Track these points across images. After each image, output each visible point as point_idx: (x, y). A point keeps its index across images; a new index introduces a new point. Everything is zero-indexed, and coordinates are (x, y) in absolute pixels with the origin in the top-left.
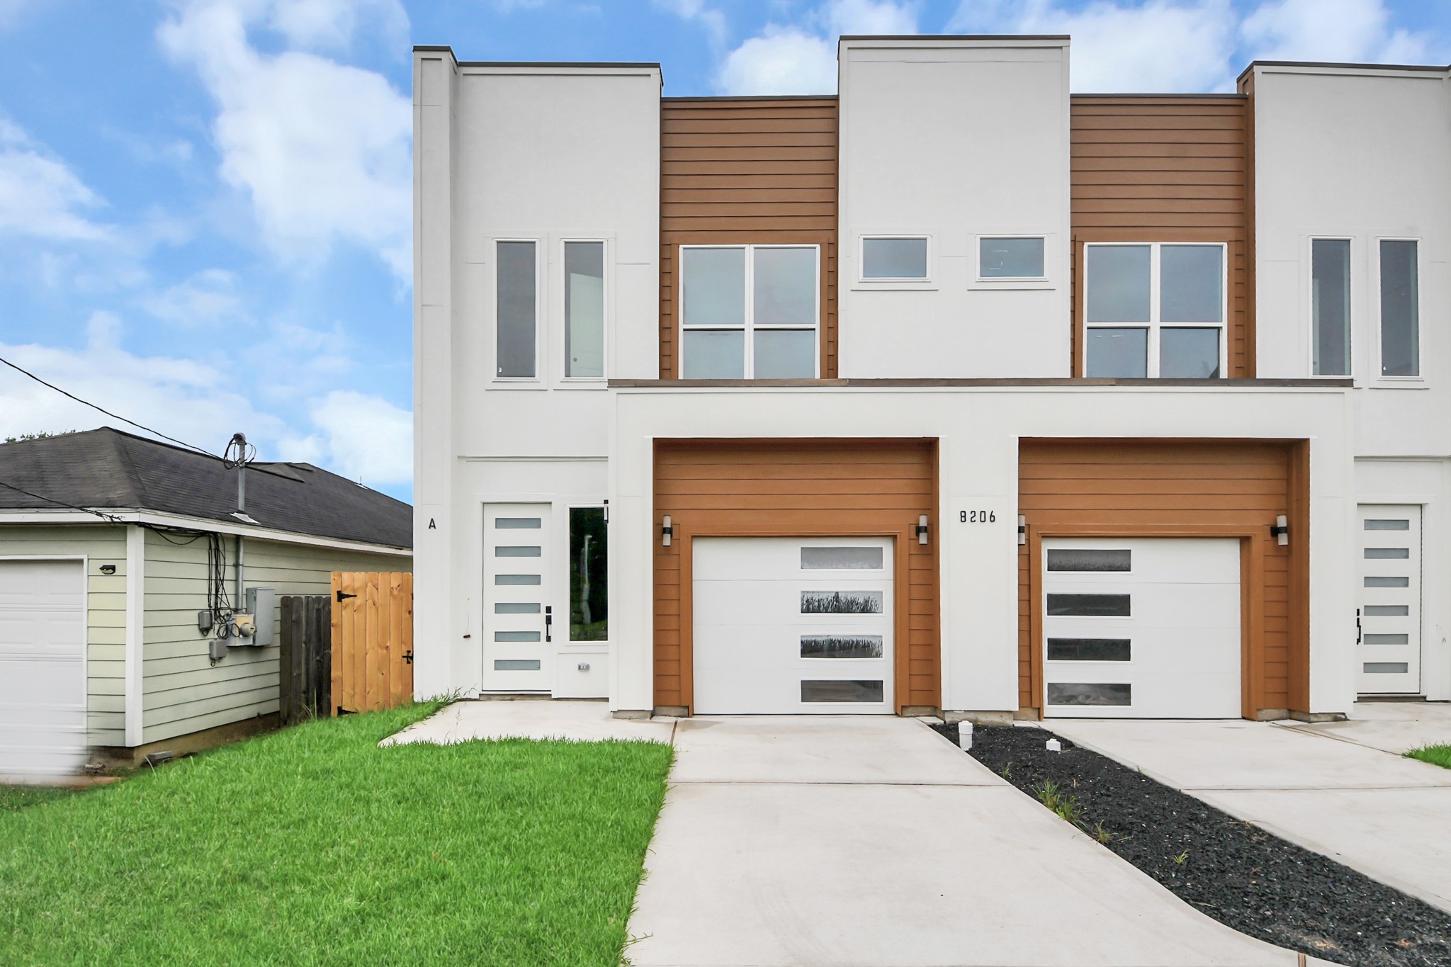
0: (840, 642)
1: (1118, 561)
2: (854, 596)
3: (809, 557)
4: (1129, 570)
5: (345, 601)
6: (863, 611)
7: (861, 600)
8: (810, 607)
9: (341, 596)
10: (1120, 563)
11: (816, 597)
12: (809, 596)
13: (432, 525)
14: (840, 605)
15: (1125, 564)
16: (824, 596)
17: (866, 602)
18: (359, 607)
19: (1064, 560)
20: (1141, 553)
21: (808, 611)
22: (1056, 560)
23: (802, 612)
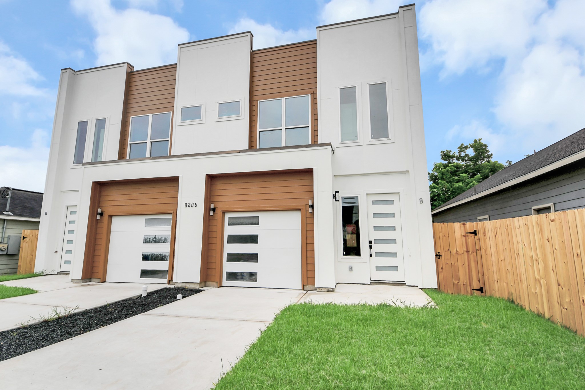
0: (155, 254)
1: (254, 221)
2: (161, 236)
3: (148, 222)
4: (258, 224)
5: (25, 239)
6: (164, 242)
7: (163, 238)
8: (147, 241)
9: (24, 238)
10: (255, 222)
11: (149, 238)
12: (146, 237)
13: (46, 214)
14: (156, 241)
15: (257, 222)
16: (151, 237)
17: (165, 239)
18: (28, 241)
19: (234, 221)
20: (263, 217)
21: (146, 243)
22: (232, 221)
23: (144, 243)
